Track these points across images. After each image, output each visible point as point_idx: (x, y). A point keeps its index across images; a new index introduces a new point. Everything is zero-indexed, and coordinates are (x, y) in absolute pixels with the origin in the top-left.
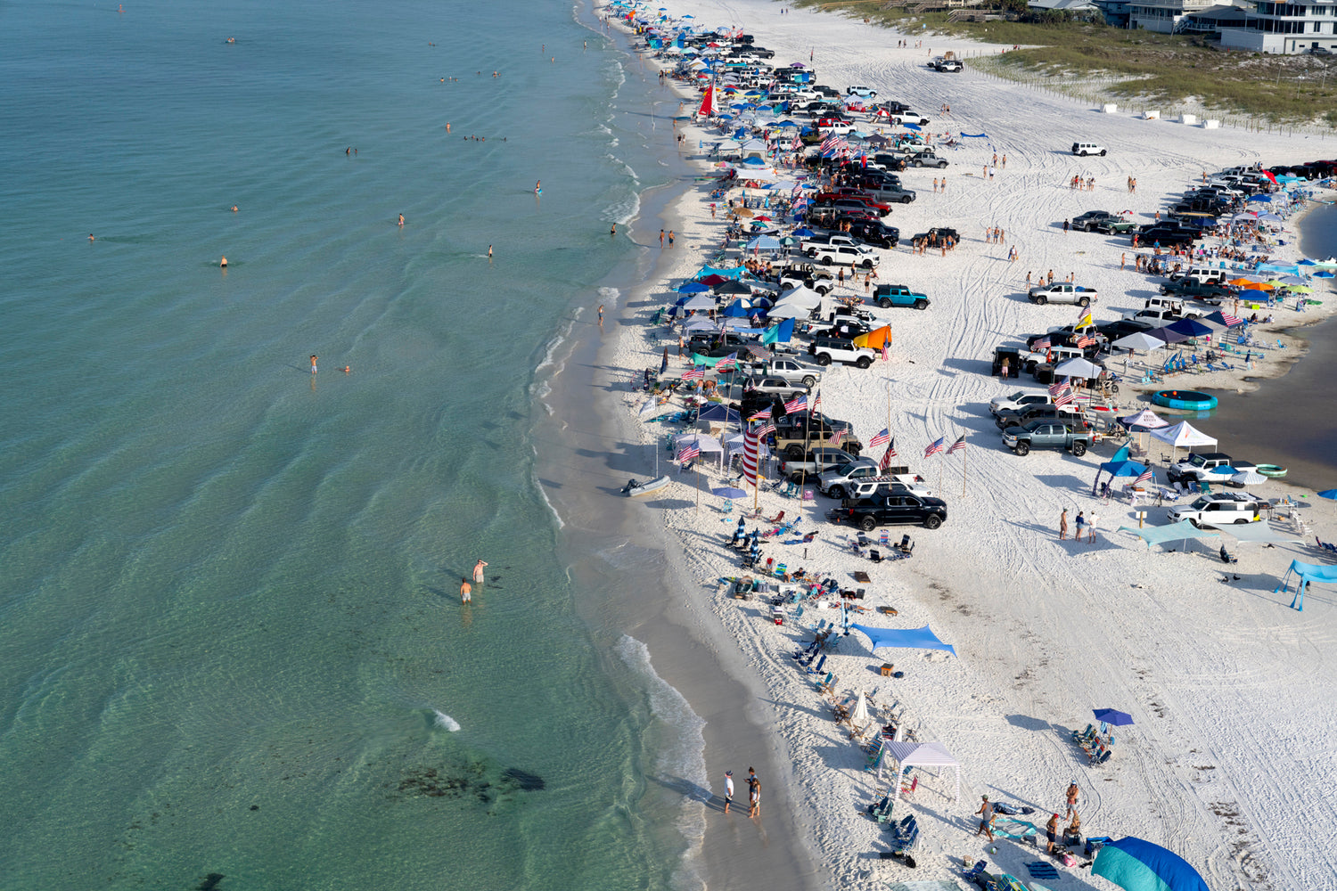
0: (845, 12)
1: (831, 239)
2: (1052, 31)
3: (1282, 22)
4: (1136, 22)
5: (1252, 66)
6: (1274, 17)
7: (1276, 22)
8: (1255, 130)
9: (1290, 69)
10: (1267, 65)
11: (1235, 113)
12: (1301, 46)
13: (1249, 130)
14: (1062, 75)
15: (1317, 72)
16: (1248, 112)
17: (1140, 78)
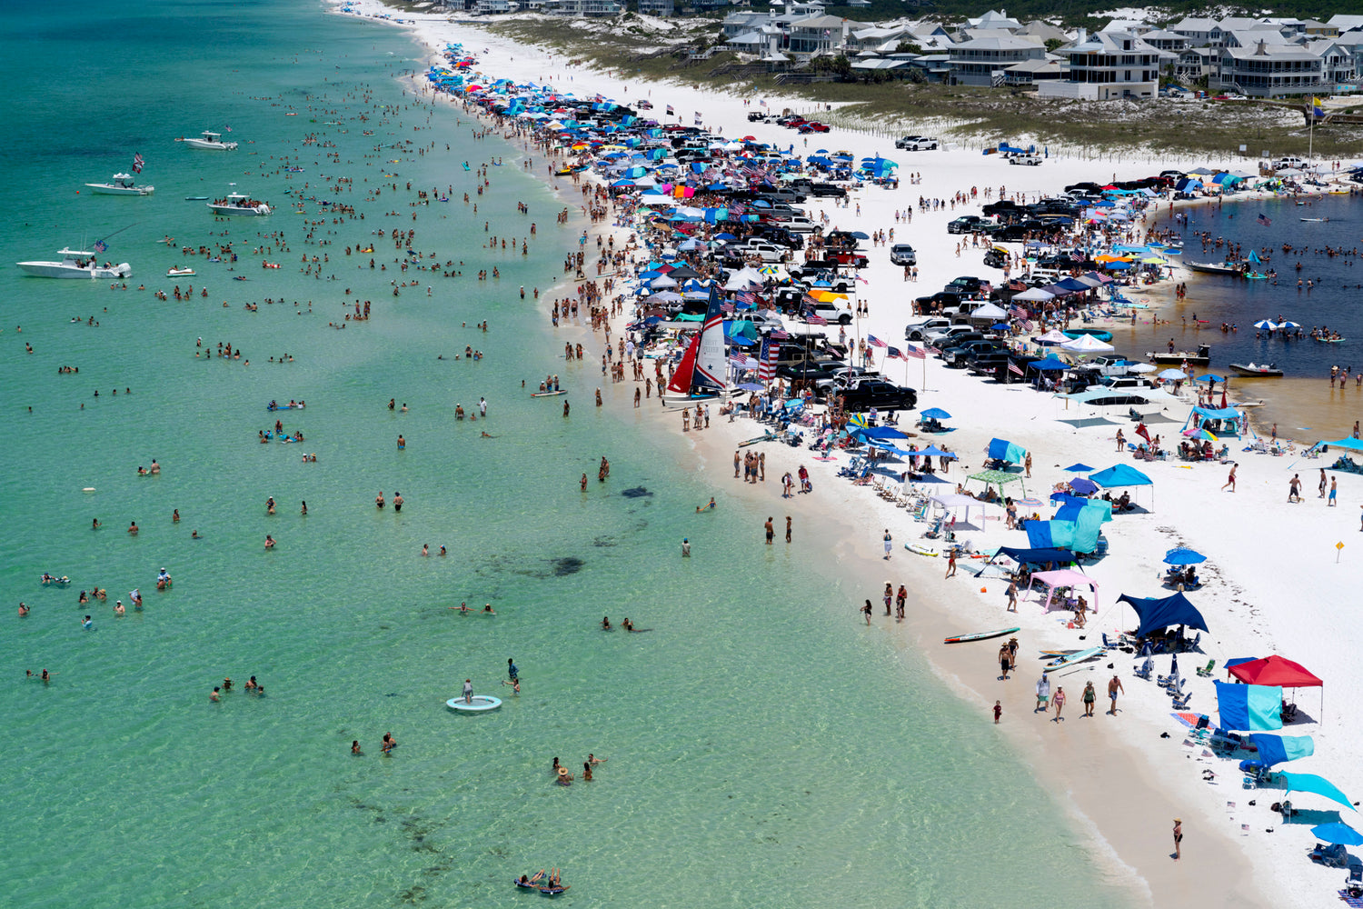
0: (672, 81)
1: (750, 240)
2: (875, 89)
3: (1095, 72)
4: (955, 79)
5: (1072, 111)
6: (1087, 68)
7: (1090, 72)
8: (1087, 159)
9: (1107, 113)
10: (1087, 110)
11: (1066, 146)
12: (1113, 94)
13: (1082, 159)
14: (900, 123)
15: (1132, 115)
16: (1080, 144)
17: (973, 122)
